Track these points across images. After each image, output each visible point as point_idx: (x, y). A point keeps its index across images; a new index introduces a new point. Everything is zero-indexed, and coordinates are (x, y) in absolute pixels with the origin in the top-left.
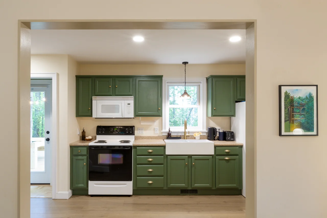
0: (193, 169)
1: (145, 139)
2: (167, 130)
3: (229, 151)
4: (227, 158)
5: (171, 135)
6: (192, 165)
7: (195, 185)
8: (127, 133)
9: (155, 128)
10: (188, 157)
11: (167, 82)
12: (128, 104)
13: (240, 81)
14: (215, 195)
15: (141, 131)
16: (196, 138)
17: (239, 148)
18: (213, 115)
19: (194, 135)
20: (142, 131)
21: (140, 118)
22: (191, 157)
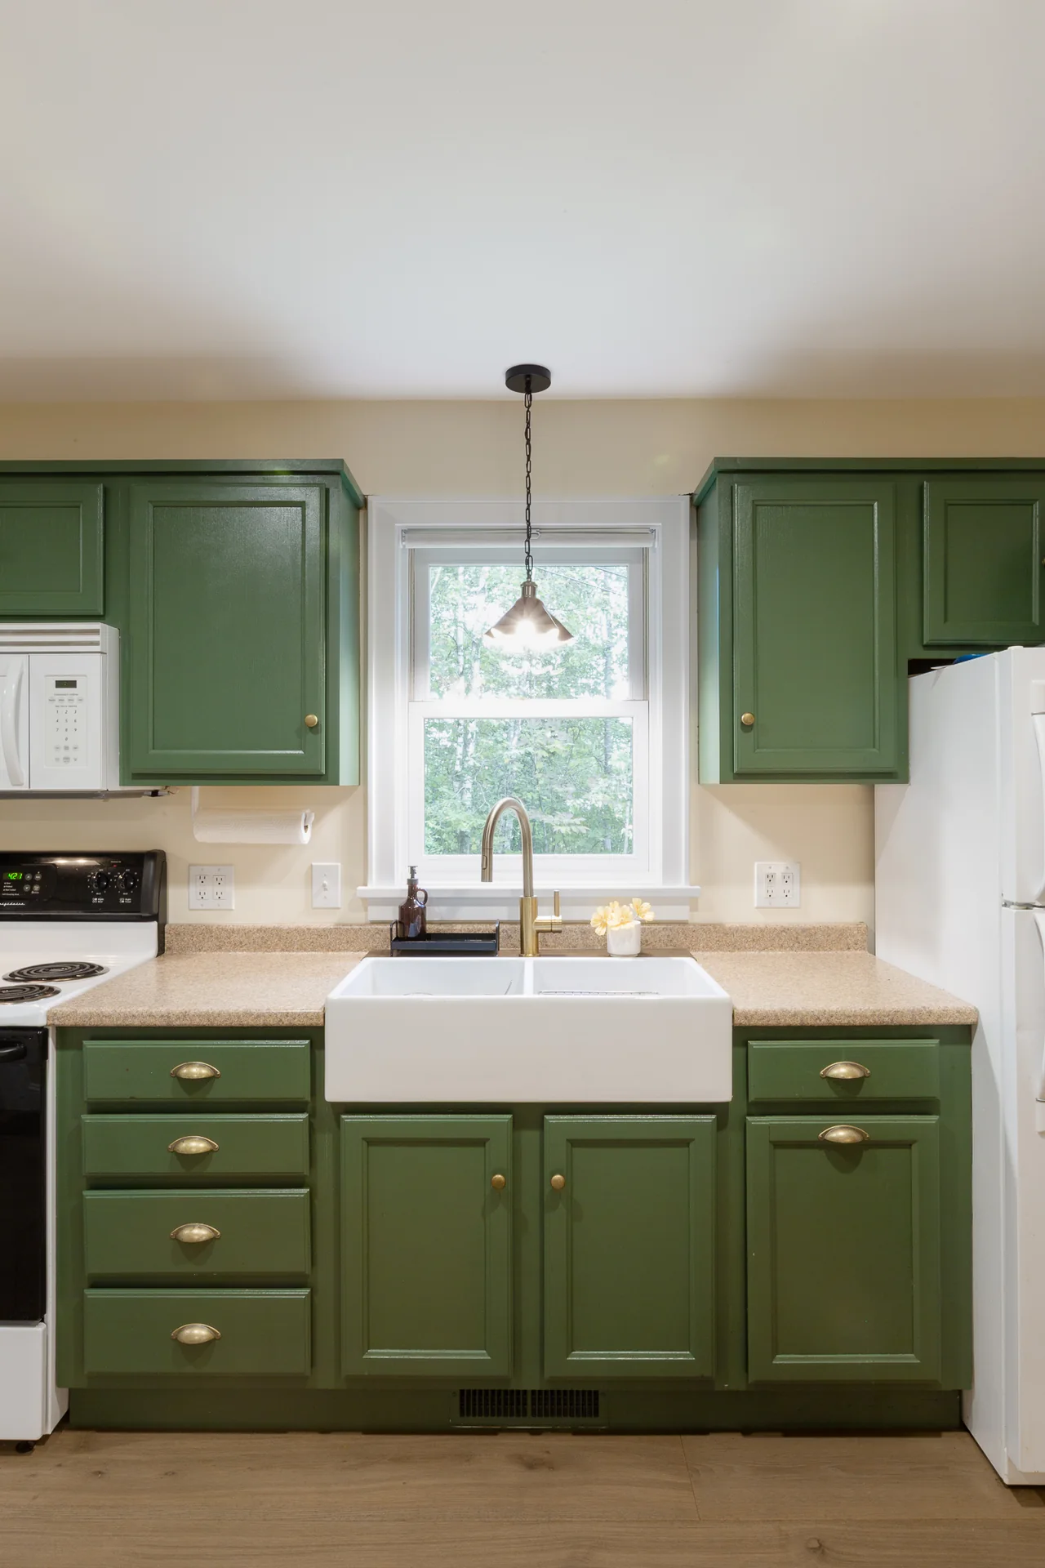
0: (556, 1219)
1: (239, 946)
2: (399, 887)
3: (857, 1073)
4: (840, 1134)
5: (424, 922)
6: (547, 1190)
7: (577, 1356)
8: (98, 906)
9: (314, 864)
10: (514, 1120)
11: (406, 531)
12: (60, 684)
13: (947, 505)
14: (747, 1431)
15: (210, 890)
16: (612, 948)
17: (941, 1043)
18: (736, 772)
19: (595, 915)
20: (218, 889)
21: (196, 791)
22: (541, 1125)
